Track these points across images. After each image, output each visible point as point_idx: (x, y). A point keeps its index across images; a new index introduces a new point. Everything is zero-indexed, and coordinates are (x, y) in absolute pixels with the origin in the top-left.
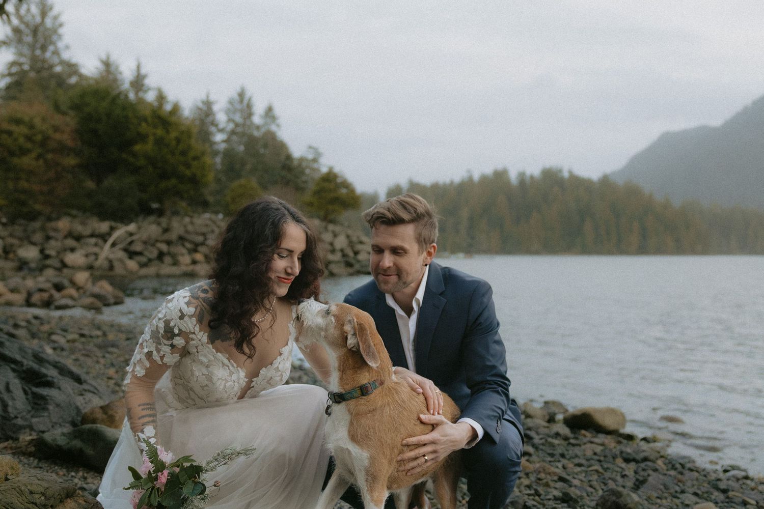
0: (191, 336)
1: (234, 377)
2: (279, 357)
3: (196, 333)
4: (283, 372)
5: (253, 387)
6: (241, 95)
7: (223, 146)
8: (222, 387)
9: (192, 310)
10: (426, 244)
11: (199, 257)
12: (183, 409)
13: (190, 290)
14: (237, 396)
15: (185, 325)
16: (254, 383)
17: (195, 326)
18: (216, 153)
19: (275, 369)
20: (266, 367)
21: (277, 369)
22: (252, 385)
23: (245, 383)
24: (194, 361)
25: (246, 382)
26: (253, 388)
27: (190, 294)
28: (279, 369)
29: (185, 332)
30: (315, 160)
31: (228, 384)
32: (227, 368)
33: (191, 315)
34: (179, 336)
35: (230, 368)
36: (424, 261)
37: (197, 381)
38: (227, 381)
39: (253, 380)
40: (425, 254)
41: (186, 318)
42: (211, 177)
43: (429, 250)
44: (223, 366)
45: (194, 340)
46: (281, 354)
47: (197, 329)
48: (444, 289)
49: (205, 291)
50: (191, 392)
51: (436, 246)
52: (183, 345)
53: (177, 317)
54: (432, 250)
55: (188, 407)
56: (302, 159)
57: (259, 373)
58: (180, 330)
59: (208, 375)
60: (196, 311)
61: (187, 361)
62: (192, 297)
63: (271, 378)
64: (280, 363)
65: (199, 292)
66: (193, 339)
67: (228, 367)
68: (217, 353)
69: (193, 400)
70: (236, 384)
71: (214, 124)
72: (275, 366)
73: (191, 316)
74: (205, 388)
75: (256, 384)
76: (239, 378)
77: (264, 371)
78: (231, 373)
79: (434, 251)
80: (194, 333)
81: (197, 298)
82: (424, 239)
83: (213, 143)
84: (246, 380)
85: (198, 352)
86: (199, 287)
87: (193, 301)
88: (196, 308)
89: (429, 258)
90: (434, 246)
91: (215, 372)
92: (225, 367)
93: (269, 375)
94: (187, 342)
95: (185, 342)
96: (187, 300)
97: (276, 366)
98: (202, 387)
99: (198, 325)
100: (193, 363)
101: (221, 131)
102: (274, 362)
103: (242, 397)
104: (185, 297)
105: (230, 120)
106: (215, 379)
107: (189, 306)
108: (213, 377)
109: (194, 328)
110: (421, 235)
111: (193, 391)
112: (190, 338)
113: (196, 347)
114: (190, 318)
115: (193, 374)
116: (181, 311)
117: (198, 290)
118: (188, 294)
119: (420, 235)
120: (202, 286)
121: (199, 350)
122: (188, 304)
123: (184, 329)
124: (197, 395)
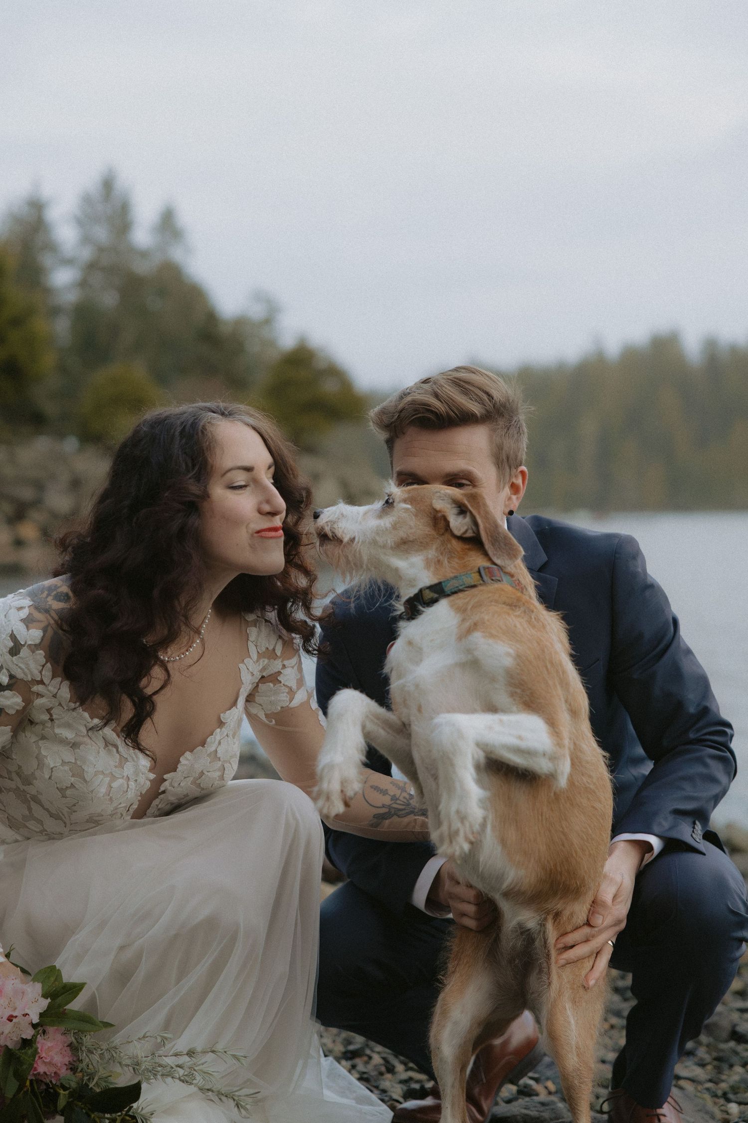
0: (35, 688)
1: (128, 769)
2: (218, 730)
3: (46, 681)
4: (225, 761)
5: (164, 792)
6: (108, 185)
7: (70, 298)
8: (103, 790)
9: (34, 635)
10: (510, 468)
11: (29, 531)
12: (16, 841)
13: (32, 595)
14: (131, 811)
15: (23, 666)
16: (167, 784)
17: (43, 666)
18: (55, 311)
19: (209, 755)
20: (191, 751)
21: (215, 755)
22: (162, 789)
23: (148, 784)
24: (43, 738)
25: (150, 781)
26: (162, 796)
27: (31, 603)
28: (219, 755)
29: (22, 680)
30: (268, 321)
31: (115, 785)
32: (115, 750)
33: (35, 645)
34: (11, 690)
35: (121, 749)
36: (506, 506)
37: (50, 778)
38: (114, 778)
39: (165, 777)
40: (507, 490)
41: (25, 652)
42: (48, 361)
43: (514, 480)
44: (106, 745)
45: (43, 696)
46: (221, 724)
47: (47, 674)
48: (547, 559)
49: (59, 597)
50: (33, 805)
51: (527, 472)
52: (18, 708)
53: (6, 651)
54: (519, 481)
55: (29, 839)
56: (241, 322)
57: (178, 762)
58: (11, 677)
59: (75, 763)
60: (44, 635)
61: (29, 738)
62: (37, 608)
63: (202, 773)
64: (220, 743)
65: (50, 599)
66: (39, 695)
67: (116, 746)
68: (92, 718)
69: (40, 822)
70: (132, 784)
71: (51, 247)
72: (211, 747)
73: (34, 648)
74: (68, 792)
75: (171, 785)
76: (137, 772)
77: (187, 759)
78: (123, 760)
79: (523, 483)
80: (41, 682)
81: (47, 611)
82: (508, 458)
83: (48, 291)
84: (152, 776)
85: (52, 720)
86: (50, 589)
87: (38, 615)
88: (45, 630)
89: (514, 497)
90: (522, 472)
91: (91, 758)
92: (110, 747)
93: (198, 767)
94: (28, 702)
95: (23, 701)
96: (24, 614)
97: (213, 749)
98: (60, 790)
99: (49, 665)
100: (41, 742)
101: (68, 262)
102: (208, 740)
103: (140, 813)
104: (20, 609)
105: (86, 239)
106: (89, 771)
107: (30, 625)
108: (85, 768)
109: (41, 672)
110: (502, 449)
111: (39, 803)
112: (33, 693)
113: (49, 711)
114: (33, 652)
115: (41, 764)
116: (13, 637)
117: (48, 595)
118: (27, 602)
119: (500, 448)
120: (56, 587)
121: (54, 717)
122: (28, 622)
123: (19, 674)
124: (47, 810)
